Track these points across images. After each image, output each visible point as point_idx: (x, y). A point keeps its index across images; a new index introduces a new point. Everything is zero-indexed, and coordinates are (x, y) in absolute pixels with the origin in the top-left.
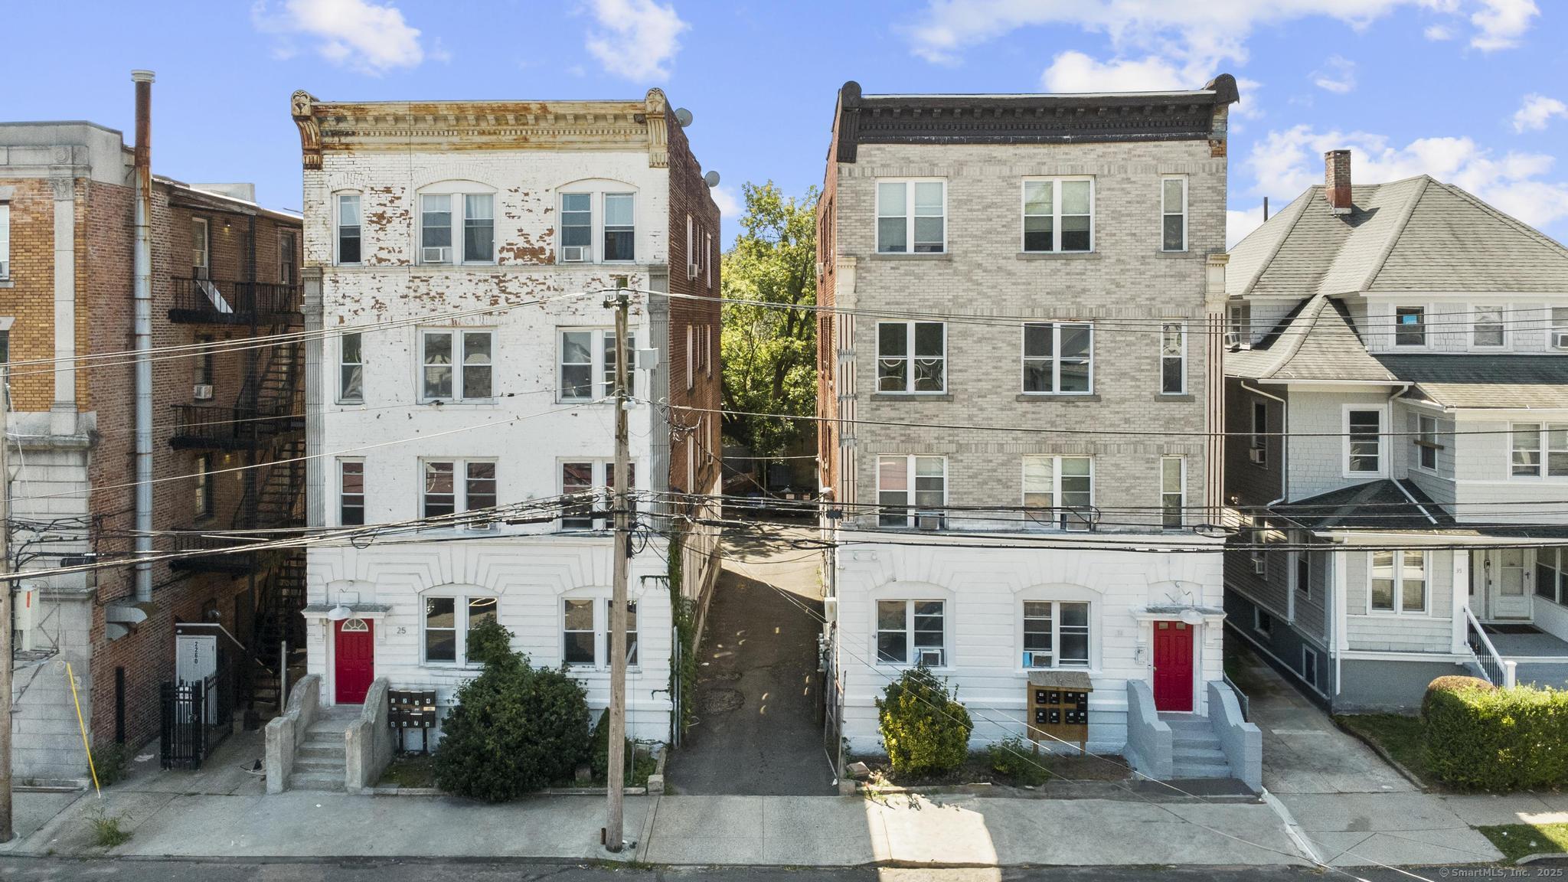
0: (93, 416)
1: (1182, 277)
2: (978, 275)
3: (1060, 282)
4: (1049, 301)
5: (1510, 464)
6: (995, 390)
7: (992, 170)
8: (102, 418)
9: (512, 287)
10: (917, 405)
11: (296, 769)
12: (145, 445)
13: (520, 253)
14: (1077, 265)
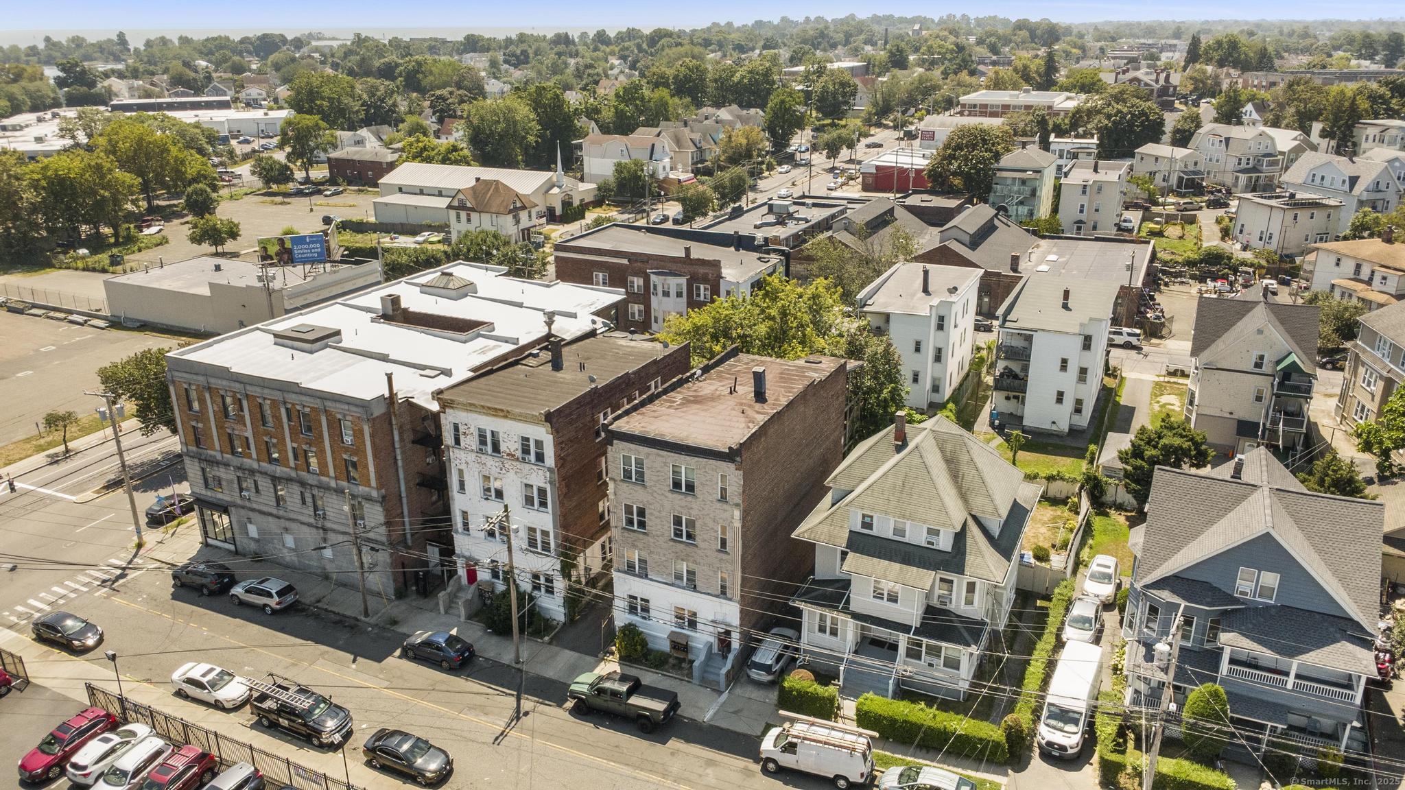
0: (383, 491)
1: (725, 511)
2: (655, 495)
3: (683, 504)
4: (680, 509)
5: (872, 594)
6: (662, 535)
7: (659, 459)
8: (386, 490)
9: (506, 465)
10: (635, 534)
11: (450, 607)
12: (404, 494)
13: (508, 455)
14: (689, 498)
